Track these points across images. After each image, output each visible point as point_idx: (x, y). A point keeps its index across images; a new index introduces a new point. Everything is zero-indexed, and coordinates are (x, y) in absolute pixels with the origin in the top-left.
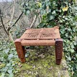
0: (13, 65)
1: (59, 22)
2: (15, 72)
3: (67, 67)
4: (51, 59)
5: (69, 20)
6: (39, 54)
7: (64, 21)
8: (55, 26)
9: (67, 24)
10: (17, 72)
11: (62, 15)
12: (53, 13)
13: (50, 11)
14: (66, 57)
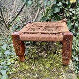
0: (8, 64)
1: (65, 15)
2: (10, 73)
3: (74, 69)
4: (55, 59)
5: (77, 13)
6: (40, 52)
7: (71, 14)
8: (60, 20)
9: (74, 18)
10: (12, 72)
11: (70, 7)
12: (58, 5)
13: (55, 3)
14: (73, 56)
